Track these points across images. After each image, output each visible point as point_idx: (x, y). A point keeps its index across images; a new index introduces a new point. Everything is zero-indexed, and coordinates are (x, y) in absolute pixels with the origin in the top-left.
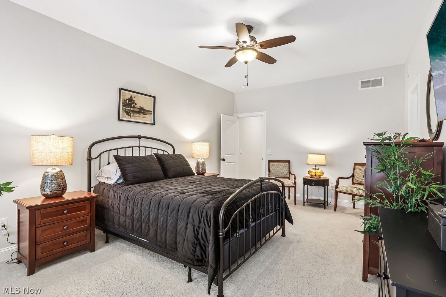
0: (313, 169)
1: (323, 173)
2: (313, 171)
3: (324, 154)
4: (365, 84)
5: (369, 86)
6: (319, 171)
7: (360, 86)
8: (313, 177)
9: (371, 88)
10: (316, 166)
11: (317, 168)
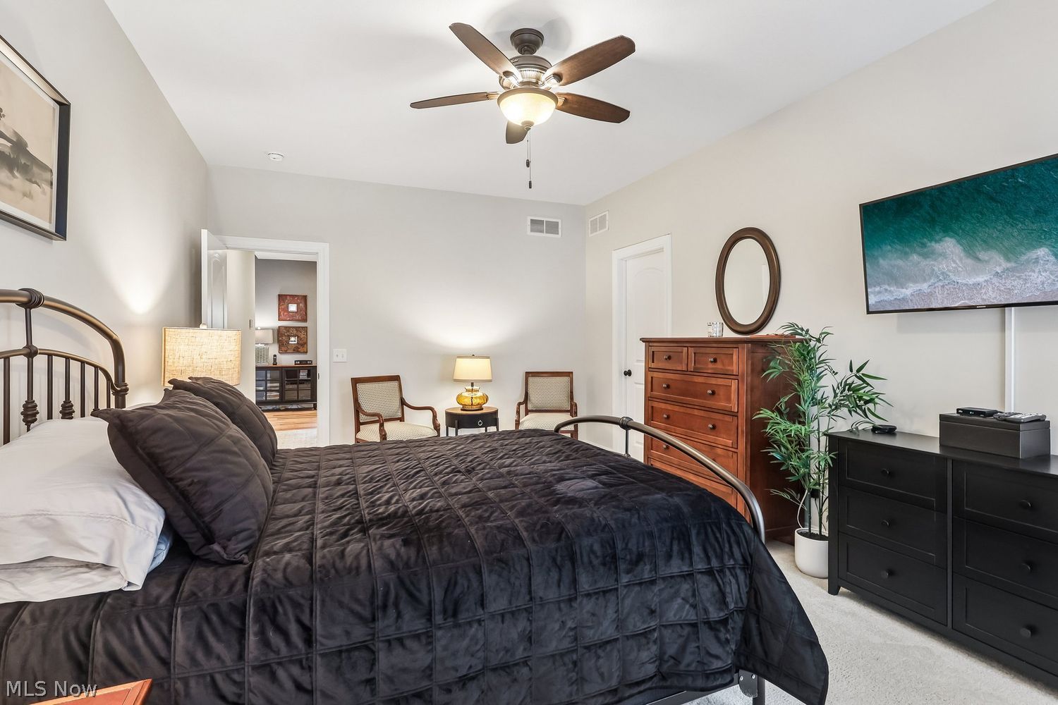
0: (467, 391)
1: (486, 399)
2: (466, 394)
3: (488, 358)
4: (536, 224)
5: (542, 232)
6: (479, 394)
7: (529, 228)
8: (467, 408)
9: (544, 235)
10: (472, 385)
11: (474, 388)
